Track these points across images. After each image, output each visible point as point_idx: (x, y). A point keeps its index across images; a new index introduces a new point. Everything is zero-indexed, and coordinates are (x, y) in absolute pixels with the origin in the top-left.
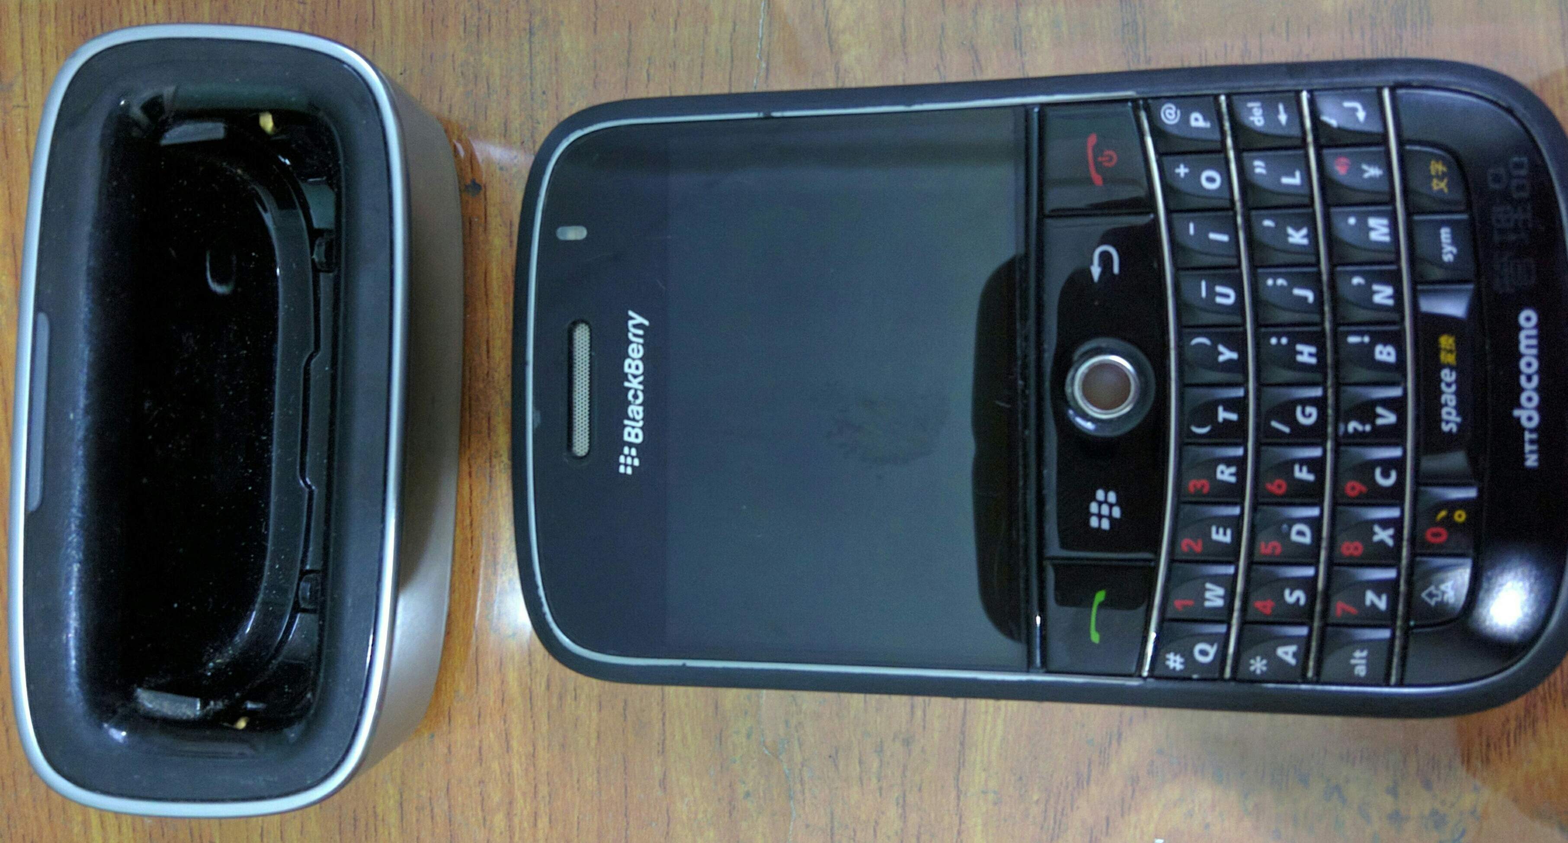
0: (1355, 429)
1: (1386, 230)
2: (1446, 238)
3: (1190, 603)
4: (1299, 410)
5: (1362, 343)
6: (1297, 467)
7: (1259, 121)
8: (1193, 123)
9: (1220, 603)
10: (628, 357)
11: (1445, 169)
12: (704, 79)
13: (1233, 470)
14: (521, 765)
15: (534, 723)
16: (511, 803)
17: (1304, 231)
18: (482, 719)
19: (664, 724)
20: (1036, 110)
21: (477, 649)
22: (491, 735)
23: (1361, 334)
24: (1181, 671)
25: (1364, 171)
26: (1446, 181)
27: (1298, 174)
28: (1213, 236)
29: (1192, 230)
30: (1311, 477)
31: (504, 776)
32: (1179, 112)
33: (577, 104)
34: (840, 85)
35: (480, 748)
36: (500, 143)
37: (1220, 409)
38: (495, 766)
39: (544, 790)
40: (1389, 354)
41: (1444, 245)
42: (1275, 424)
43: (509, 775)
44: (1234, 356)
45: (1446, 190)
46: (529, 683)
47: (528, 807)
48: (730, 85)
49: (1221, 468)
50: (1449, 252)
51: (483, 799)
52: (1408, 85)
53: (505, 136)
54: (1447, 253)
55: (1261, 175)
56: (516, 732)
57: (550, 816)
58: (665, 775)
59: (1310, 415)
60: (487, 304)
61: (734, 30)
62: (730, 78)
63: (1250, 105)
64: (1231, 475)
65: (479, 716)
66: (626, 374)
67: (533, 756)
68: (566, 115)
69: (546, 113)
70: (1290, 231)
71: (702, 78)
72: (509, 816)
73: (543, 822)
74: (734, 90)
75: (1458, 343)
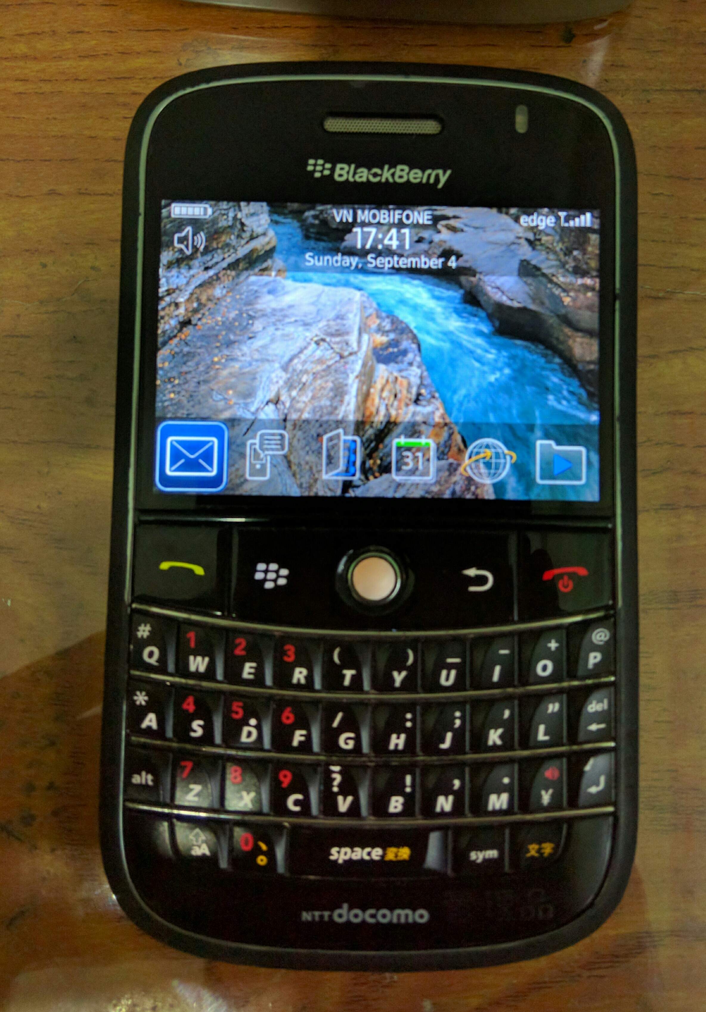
0: (334, 779)
1: (497, 807)
2: (489, 855)
3: (192, 645)
4: (352, 735)
5: (405, 786)
6: (304, 732)
7: (592, 708)
8: (592, 655)
9: (193, 668)
10: (411, 169)
11: (546, 855)
12: (651, 243)
13: (303, 681)
14: (68, 68)
15: (104, 80)
16: (35, 58)
17: (499, 742)
18: (108, 34)
19: (103, 194)
20: (610, 526)
21: (168, 31)
22: (94, 42)
23: (413, 786)
24: (136, 635)
25: (547, 791)
26: (536, 855)
27: (547, 738)
28: (498, 669)
29: (503, 652)
30: (295, 743)
31: (58, 53)
32: (601, 643)
33: (637, 131)
34: (639, 359)
35: (82, 32)
36: (607, 61)
37: (353, 672)
38: (68, 45)
39: (47, 88)
40: (396, 807)
41: (483, 852)
42: (340, 716)
43: (60, 57)
44: (397, 684)
45: (528, 855)
46: (137, 77)
47: (32, 74)
48: (644, 265)
49: (305, 671)
50: (477, 856)
51: (38, 34)
52: (615, 826)
53: (612, 65)
54: (477, 854)
55: (547, 709)
56: (97, 64)
57: (25, 93)
58: (60, 194)
59: (347, 744)
60: (468, 45)
61: (693, 270)
62: (651, 265)
63: (606, 701)
64: (299, 680)
65: (111, 32)
66: (395, 167)
67: (76, 79)
68: (628, 121)
69: (631, 103)
70: (500, 731)
71: (653, 241)
72: (25, 57)
73: (20, 87)
74: (640, 269)
75: (403, 862)
